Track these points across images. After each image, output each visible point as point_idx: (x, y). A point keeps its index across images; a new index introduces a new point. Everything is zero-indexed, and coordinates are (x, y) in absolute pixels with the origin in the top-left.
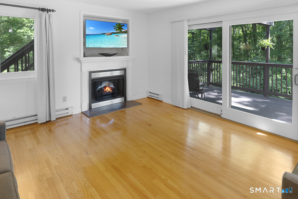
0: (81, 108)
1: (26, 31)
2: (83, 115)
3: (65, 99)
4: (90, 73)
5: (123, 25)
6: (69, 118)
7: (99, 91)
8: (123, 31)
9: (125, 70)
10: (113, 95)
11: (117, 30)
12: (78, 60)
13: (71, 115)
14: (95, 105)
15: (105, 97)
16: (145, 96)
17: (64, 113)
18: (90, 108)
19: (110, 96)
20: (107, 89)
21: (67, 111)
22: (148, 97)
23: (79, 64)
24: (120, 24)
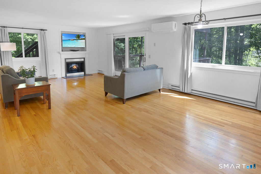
0: (62, 75)
1: (25, 36)
2: (63, 79)
3: (53, 71)
4: (65, 59)
5: (80, 36)
6: (56, 79)
7: (70, 69)
8: (80, 38)
9: (84, 58)
10: (78, 71)
11: (77, 38)
12: (59, 53)
13: (57, 78)
14: (69, 75)
15: (74, 71)
16: (97, 72)
17: (53, 77)
18: (66, 76)
19: (77, 71)
20: (74, 67)
21: (54, 76)
22: (98, 73)
23: (60, 55)
24: (78, 35)
